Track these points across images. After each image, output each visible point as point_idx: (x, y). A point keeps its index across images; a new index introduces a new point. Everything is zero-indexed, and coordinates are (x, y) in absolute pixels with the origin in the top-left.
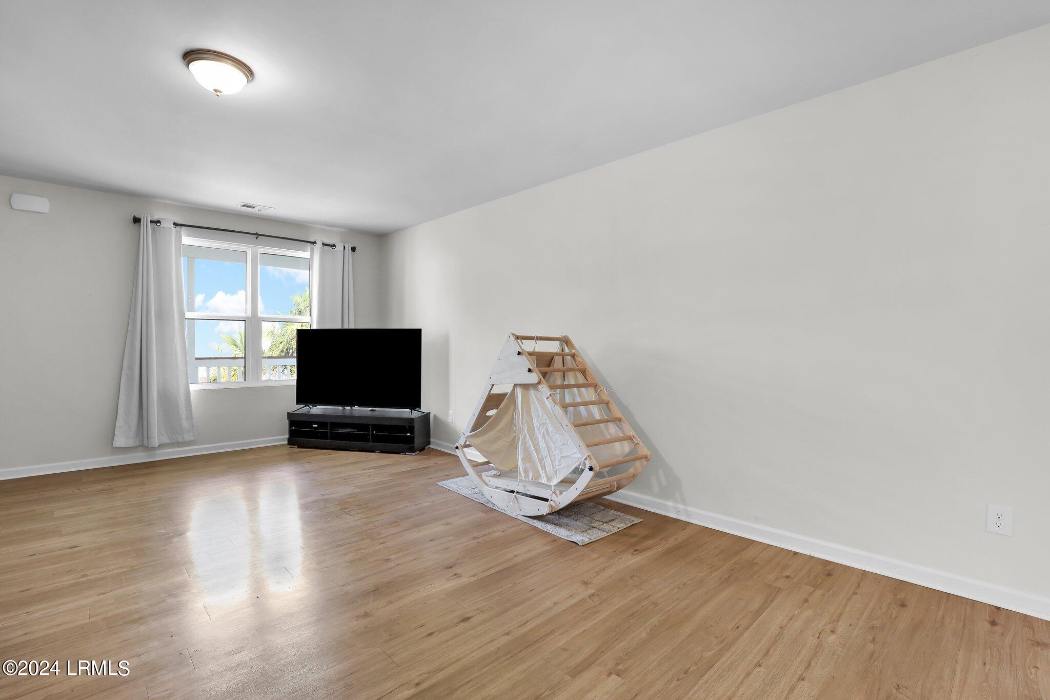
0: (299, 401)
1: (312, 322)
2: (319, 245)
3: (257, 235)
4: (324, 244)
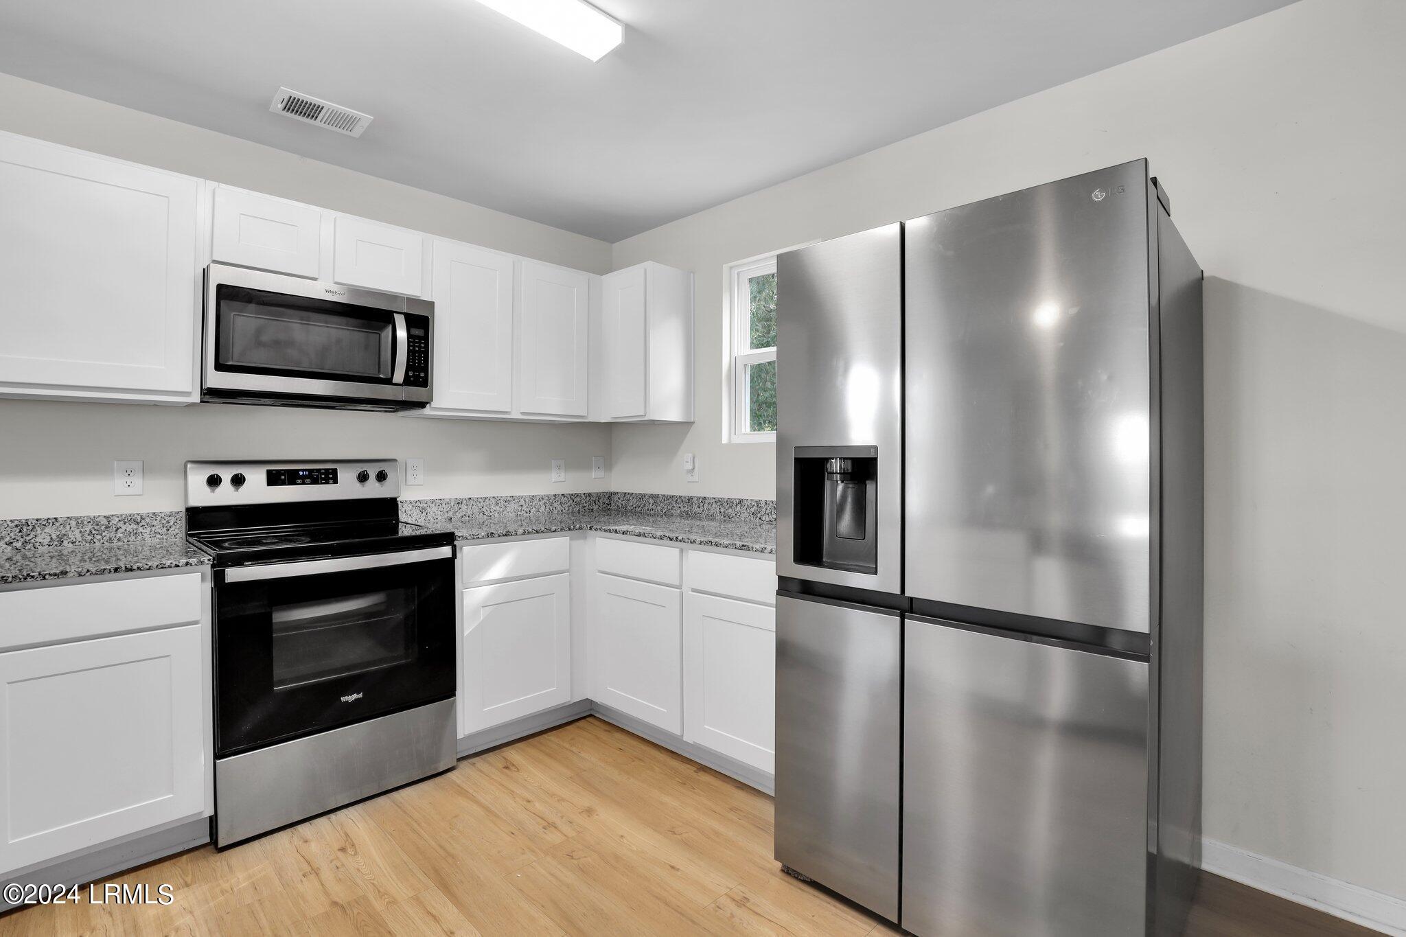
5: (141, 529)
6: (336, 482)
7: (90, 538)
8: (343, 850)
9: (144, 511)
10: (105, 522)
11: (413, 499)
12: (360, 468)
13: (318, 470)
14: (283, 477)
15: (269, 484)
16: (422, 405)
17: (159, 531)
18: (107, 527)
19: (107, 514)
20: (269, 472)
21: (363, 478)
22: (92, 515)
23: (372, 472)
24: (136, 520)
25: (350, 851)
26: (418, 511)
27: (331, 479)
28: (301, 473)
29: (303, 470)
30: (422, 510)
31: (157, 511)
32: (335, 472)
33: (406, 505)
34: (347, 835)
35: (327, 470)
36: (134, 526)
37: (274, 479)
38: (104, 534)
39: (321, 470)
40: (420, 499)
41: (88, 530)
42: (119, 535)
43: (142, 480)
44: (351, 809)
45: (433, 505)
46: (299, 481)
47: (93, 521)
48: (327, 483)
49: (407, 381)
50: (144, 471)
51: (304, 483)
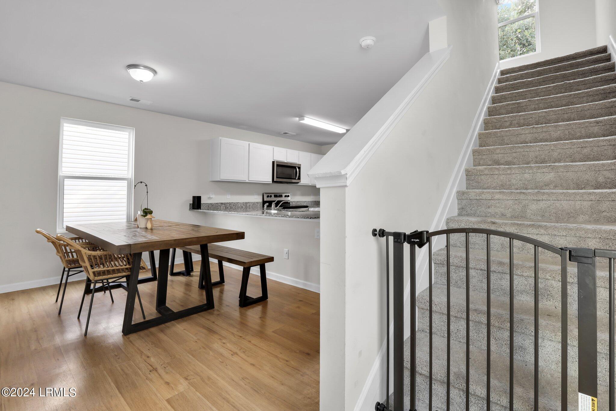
12: (285, 194)
16: (298, 183)
20: (274, 195)
24: (257, 203)
29: (278, 195)
32: (282, 195)
41: (252, 204)
43: (257, 196)
49: (298, 179)
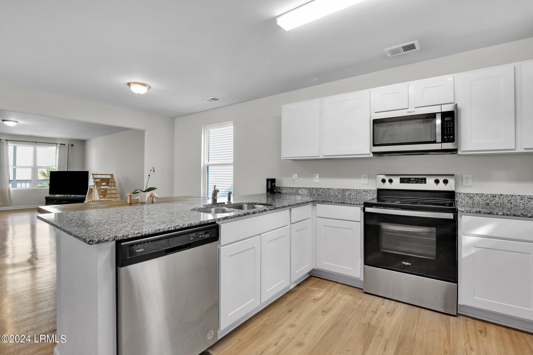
0: (50, 193)
1: (56, 169)
2: (59, 145)
3: (36, 142)
4: (61, 144)
5: (367, 194)
6: (425, 183)
7: (356, 195)
8: (388, 313)
9: (368, 189)
10: (359, 191)
11: (465, 192)
12: (436, 178)
13: (418, 178)
14: (405, 180)
15: (400, 183)
16: (456, 150)
17: (371, 195)
18: (360, 193)
19: (360, 189)
20: (401, 179)
21: (437, 182)
22: (356, 189)
23: (441, 180)
24: (366, 191)
25: (389, 315)
26: (468, 198)
27: (423, 182)
28: (412, 179)
29: (413, 178)
30: (471, 198)
31: (371, 189)
32: (425, 179)
33: (461, 195)
34: (394, 310)
35: (422, 178)
36: (366, 193)
37: (402, 181)
38: (359, 194)
39: (420, 178)
40: (470, 193)
41: (356, 193)
42: (362, 195)
43: (368, 180)
44: (405, 305)
45: (477, 196)
46: (411, 182)
47: (357, 190)
48: (422, 183)
49: (444, 141)
50: (369, 177)
51: (413, 183)
